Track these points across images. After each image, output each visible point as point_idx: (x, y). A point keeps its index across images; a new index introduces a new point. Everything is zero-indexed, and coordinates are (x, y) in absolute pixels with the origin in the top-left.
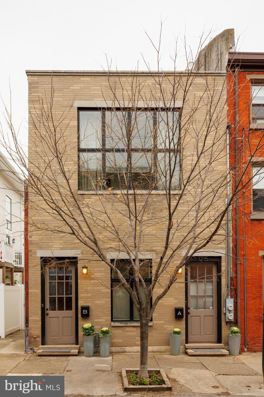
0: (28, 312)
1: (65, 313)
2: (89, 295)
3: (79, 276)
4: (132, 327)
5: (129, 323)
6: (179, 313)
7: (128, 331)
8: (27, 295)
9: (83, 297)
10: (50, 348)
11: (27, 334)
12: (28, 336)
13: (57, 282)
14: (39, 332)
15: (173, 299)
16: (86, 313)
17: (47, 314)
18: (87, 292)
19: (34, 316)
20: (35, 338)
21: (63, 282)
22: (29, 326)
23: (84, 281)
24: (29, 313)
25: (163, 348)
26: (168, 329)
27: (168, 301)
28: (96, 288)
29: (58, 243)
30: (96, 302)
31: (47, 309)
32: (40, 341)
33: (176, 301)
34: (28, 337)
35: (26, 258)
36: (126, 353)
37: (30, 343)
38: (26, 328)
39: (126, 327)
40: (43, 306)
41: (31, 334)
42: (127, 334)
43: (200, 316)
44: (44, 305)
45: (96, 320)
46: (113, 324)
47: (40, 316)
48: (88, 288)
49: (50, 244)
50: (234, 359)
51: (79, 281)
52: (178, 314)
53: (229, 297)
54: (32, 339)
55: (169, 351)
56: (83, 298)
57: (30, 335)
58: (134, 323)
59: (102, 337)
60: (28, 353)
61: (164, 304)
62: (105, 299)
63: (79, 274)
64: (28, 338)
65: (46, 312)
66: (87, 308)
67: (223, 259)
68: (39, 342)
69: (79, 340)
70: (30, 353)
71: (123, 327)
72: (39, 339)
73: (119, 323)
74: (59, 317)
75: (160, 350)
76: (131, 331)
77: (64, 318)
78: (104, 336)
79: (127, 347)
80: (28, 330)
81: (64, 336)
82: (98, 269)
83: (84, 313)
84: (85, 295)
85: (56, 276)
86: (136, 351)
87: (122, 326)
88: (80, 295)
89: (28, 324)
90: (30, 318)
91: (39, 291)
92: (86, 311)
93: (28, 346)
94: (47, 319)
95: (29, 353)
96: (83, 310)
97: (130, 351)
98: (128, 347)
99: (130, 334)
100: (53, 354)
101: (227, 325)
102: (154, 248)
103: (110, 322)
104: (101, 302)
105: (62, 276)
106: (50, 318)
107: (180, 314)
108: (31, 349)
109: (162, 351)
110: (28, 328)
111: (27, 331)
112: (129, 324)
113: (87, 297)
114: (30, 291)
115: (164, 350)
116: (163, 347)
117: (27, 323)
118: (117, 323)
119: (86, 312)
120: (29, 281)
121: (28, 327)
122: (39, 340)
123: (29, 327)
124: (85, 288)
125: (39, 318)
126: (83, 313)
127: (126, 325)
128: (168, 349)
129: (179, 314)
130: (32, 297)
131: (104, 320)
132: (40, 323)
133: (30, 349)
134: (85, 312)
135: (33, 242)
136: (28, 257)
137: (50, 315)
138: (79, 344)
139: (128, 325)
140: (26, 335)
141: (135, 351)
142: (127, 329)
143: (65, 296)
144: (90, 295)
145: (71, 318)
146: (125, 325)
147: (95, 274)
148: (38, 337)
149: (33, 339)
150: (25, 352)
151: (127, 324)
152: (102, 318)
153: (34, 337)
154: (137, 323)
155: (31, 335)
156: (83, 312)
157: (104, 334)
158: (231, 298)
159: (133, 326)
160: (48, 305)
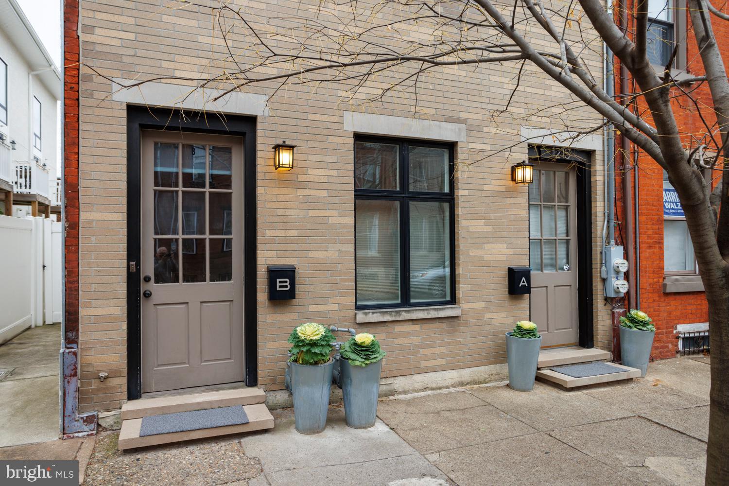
0: (77, 290)
1: (208, 288)
2: (293, 233)
3: (259, 175)
4: (410, 323)
5: (406, 311)
6: (524, 282)
7: (400, 335)
8: (73, 232)
9: (275, 240)
10: (164, 411)
11: (72, 367)
12: (75, 375)
13: (183, 192)
14: (118, 358)
15: (505, 246)
16: (286, 287)
17: (147, 295)
18: (286, 223)
19: (100, 302)
20: (106, 378)
21: (204, 193)
22: (80, 338)
23: (276, 190)
24: (80, 293)
25: (483, 371)
26: (494, 322)
27: (494, 252)
28: (311, 213)
29: (190, 66)
30: (311, 254)
31: (147, 279)
32: (125, 388)
33: (511, 252)
34: (74, 379)
35: (68, 101)
36: (396, 397)
37: (82, 398)
38: (68, 348)
39: (395, 324)
40: (133, 269)
41: (89, 365)
42: (398, 341)
43: (547, 287)
44: (138, 264)
45: (312, 308)
46: (361, 317)
47: (124, 302)
48: (289, 212)
49: (165, 64)
50: (656, 387)
51: (260, 191)
52: (521, 284)
53: (613, 242)
54: (90, 384)
55: (496, 377)
56: (272, 241)
57: (82, 371)
58: (417, 312)
59: (364, 365)
60: (74, 437)
61: (486, 258)
62: (338, 246)
63: (259, 169)
64: (74, 383)
65: (144, 287)
66: (289, 273)
67: (598, 157)
68: (119, 390)
69: (260, 372)
70: (83, 437)
71: (387, 324)
72: (122, 382)
73: (378, 314)
74: (187, 303)
75: (476, 378)
76: (408, 334)
77: (204, 304)
78: (367, 362)
79: (398, 378)
80: (75, 354)
81: (205, 361)
82: (319, 158)
83: (280, 287)
84: (279, 233)
85: (177, 174)
86: (421, 387)
87: (385, 322)
88: (264, 233)
89: (74, 333)
90: (82, 312)
91: (119, 218)
92: (286, 282)
93: (73, 412)
94: (147, 310)
95: (80, 434)
96: (278, 280)
97: (407, 388)
98: (401, 378)
99: (406, 341)
100: (185, 439)
101: (605, 305)
102: (463, 116)
103: (352, 312)
104: (329, 254)
105: (199, 174)
106: (159, 307)
107: (526, 283)
108: (89, 420)
109: (482, 379)
110: (74, 345)
111: (70, 359)
112: (405, 316)
113: (286, 241)
114: (83, 216)
115: (486, 376)
116: (482, 368)
117: (72, 331)
118: (373, 313)
119: (287, 284)
120: (82, 183)
121: (77, 343)
122: (121, 386)
123: (80, 342)
124: (280, 212)
125: (119, 309)
126: (278, 289)
127: (398, 319)
128: (495, 372)
129: (524, 284)
130: (93, 239)
131: (336, 307)
132: (124, 326)
133: (84, 421)
134: (282, 284)
135: (99, 48)
136: (78, 100)
137: (156, 298)
138: (259, 383)
139: (401, 318)
140: (68, 372)
141: (418, 386)
142: (398, 328)
143: (207, 236)
144: (296, 235)
145: (229, 303)
146: (393, 319)
147: (310, 171)
148: (114, 374)
149: (95, 385)
150: (64, 434)
151: (400, 315)
152: (331, 300)
153: (99, 378)
154: (424, 310)
155: (85, 369)
156: (278, 284)
157: (367, 355)
158: (617, 244)
159: (412, 320)
160: (148, 266)
